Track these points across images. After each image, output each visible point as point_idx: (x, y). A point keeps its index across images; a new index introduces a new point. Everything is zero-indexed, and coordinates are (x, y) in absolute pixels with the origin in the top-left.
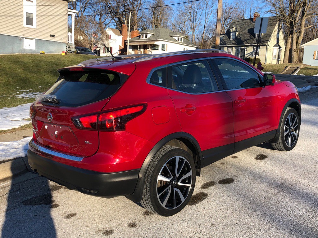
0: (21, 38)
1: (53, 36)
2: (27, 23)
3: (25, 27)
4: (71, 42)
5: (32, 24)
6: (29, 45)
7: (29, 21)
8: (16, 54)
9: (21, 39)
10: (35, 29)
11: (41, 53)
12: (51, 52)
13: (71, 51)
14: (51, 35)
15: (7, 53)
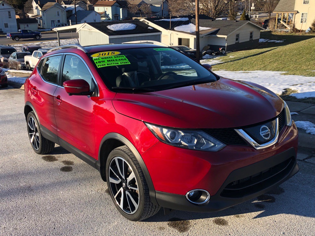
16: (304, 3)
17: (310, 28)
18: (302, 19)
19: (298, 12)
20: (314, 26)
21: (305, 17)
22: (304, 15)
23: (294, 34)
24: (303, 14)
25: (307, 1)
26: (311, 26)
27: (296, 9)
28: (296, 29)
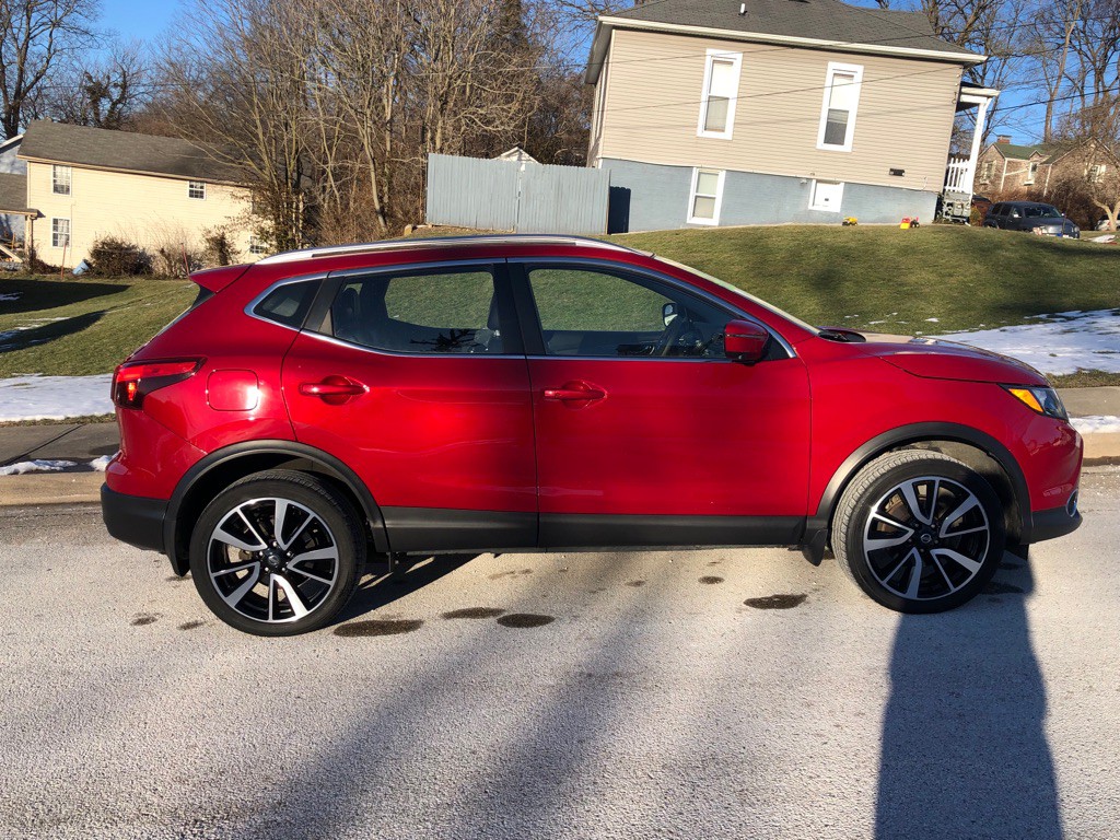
0: (805, 181)
1: (898, 173)
2: (828, 140)
3: (819, 151)
4: (960, 190)
5: (840, 141)
6: (827, 200)
7: (835, 133)
8: (786, 224)
9: (803, 184)
10: (846, 153)
11: (845, 224)
12: (885, 220)
13: (953, 216)
14: (892, 170)
15: (762, 222)
16: (56, 189)
17: (85, 261)
18: (55, 236)
19: (40, 215)
20: (98, 259)
21: (65, 230)
22: (60, 225)
23: (36, 276)
24: (55, 221)
25: (62, 187)
26: (88, 258)
27: (32, 203)
28: (42, 263)
